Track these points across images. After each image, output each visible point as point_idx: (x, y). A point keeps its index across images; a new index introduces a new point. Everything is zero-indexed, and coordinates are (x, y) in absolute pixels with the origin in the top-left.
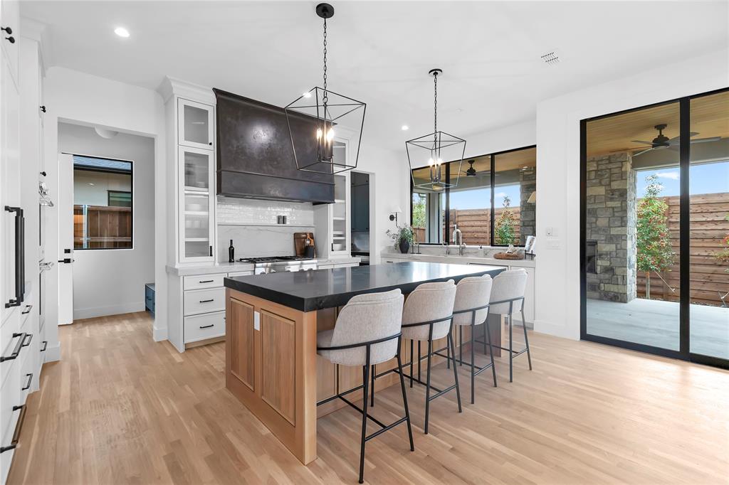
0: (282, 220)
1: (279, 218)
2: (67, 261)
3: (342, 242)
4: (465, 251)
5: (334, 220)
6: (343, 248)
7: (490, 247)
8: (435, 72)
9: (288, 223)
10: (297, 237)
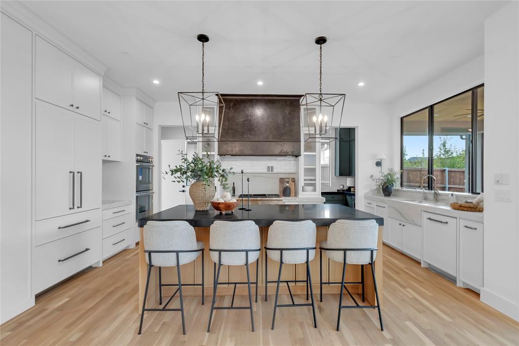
0: (270, 169)
1: (269, 167)
2: (184, 191)
3: (314, 185)
4: (440, 197)
5: (305, 168)
6: (315, 190)
7: (470, 194)
8: (321, 41)
9: (275, 171)
10: (282, 181)
